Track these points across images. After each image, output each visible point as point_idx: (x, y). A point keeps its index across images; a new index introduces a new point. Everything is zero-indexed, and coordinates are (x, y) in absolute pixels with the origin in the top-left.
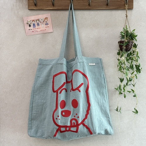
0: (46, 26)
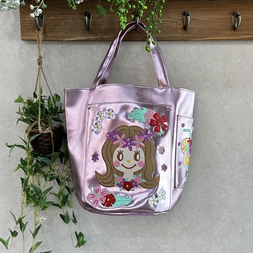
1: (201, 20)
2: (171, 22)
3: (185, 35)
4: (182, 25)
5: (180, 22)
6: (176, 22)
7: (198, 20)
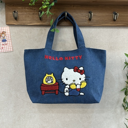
0: (3, 43)
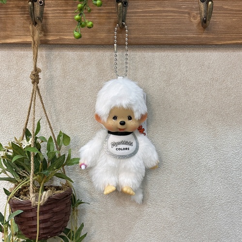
1: (232, 10)
2: (179, 12)
3: (204, 36)
4: (199, 19)
5: (194, 13)
6: (189, 14)
7: (226, 9)
